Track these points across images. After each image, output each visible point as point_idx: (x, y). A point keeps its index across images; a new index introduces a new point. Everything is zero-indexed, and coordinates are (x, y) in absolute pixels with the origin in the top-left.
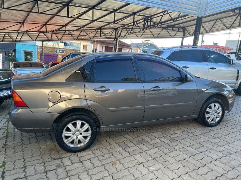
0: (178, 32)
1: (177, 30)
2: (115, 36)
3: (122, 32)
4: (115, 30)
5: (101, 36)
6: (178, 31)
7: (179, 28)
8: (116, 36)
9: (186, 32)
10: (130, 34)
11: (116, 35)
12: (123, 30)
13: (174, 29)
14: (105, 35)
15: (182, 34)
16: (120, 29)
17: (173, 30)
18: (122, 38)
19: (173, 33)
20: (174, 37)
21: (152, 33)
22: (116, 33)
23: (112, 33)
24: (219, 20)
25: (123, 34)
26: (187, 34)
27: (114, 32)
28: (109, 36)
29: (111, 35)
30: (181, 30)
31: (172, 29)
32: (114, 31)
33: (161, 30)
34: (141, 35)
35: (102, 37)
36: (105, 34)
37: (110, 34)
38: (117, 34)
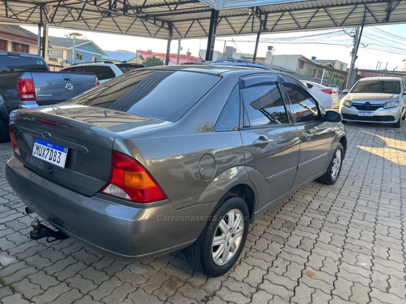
0: (162, 29)
1: (161, 25)
2: (39, 19)
3: (57, 13)
4: (39, 7)
5: (7, 15)
6: (162, 27)
7: (164, 22)
8: (43, 20)
9: (174, 30)
10: (78, 19)
11: (41, 18)
12: (59, 9)
13: (157, 22)
14: (15, 15)
15: (167, 33)
16: (51, 7)
17: (155, 23)
18: (56, 26)
19: (153, 28)
20: (155, 36)
21: (118, 24)
22: (41, 13)
23: (33, 12)
24: (223, 19)
25: (57, 18)
26: (175, 34)
27: (38, 10)
28: (25, 18)
29: (29, 17)
30: (166, 25)
31: (153, 22)
32: (35, 7)
33: (132, 21)
34: (95, 25)
35: (10, 17)
36: (16, 13)
37: (27, 14)
38: (43, 15)
